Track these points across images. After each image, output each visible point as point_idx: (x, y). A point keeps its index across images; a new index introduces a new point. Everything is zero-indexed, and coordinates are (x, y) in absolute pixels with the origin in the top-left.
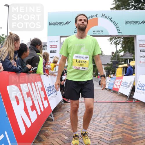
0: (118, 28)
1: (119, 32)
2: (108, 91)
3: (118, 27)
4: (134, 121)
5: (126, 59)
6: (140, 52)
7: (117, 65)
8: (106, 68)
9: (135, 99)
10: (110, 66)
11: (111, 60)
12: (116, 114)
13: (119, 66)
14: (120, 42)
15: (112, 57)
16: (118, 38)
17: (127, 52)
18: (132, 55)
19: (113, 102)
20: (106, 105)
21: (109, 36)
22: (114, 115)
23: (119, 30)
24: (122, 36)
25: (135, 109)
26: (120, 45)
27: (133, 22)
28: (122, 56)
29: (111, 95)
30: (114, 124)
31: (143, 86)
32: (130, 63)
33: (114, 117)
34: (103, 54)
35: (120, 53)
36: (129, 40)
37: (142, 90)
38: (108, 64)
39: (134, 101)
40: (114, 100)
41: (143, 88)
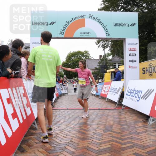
0: (107, 31)
1: (107, 34)
2: (96, 98)
3: (107, 29)
4: (123, 128)
5: (115, 64)
6: (130, 56)
7: (105, 69)
8: (94, 73)
9: (124, 106)
10: (98, 71)
11: (99, 65)
12: (104, 121)
13: (108, 71)
14: (108, 45)
15: (100, 61)
16: (106, 41)
17: (116, 55)
18: (120, 59)
19: (101, 109)
20: (93, 112)
21: (97, 38)
22: (103, 122)
23: (107, 32)
24: (111, 38)
25: (124, 116)
26: (108, 48)
27: (122, 25)
28: (110, 60)
29: (99, 101)
30: (102, 133)
31: (133, 92)
32: (118, 67)
33: (102, 125)
34: (90, 58)
35: (108, 57)
36: (118, 43)
37: (131, 96)
38: (96, 69)
39: (123, 108)
40: (102, 107)
41: (132, 94)
